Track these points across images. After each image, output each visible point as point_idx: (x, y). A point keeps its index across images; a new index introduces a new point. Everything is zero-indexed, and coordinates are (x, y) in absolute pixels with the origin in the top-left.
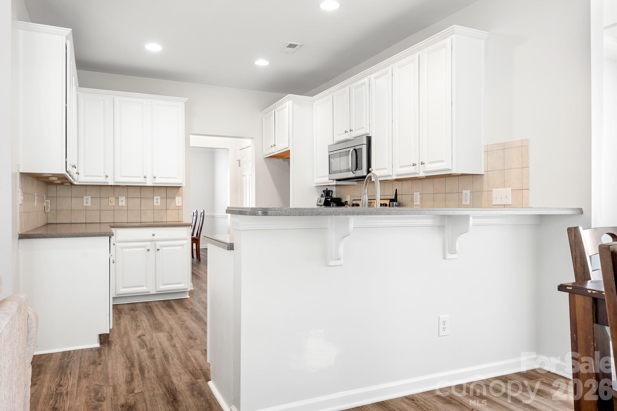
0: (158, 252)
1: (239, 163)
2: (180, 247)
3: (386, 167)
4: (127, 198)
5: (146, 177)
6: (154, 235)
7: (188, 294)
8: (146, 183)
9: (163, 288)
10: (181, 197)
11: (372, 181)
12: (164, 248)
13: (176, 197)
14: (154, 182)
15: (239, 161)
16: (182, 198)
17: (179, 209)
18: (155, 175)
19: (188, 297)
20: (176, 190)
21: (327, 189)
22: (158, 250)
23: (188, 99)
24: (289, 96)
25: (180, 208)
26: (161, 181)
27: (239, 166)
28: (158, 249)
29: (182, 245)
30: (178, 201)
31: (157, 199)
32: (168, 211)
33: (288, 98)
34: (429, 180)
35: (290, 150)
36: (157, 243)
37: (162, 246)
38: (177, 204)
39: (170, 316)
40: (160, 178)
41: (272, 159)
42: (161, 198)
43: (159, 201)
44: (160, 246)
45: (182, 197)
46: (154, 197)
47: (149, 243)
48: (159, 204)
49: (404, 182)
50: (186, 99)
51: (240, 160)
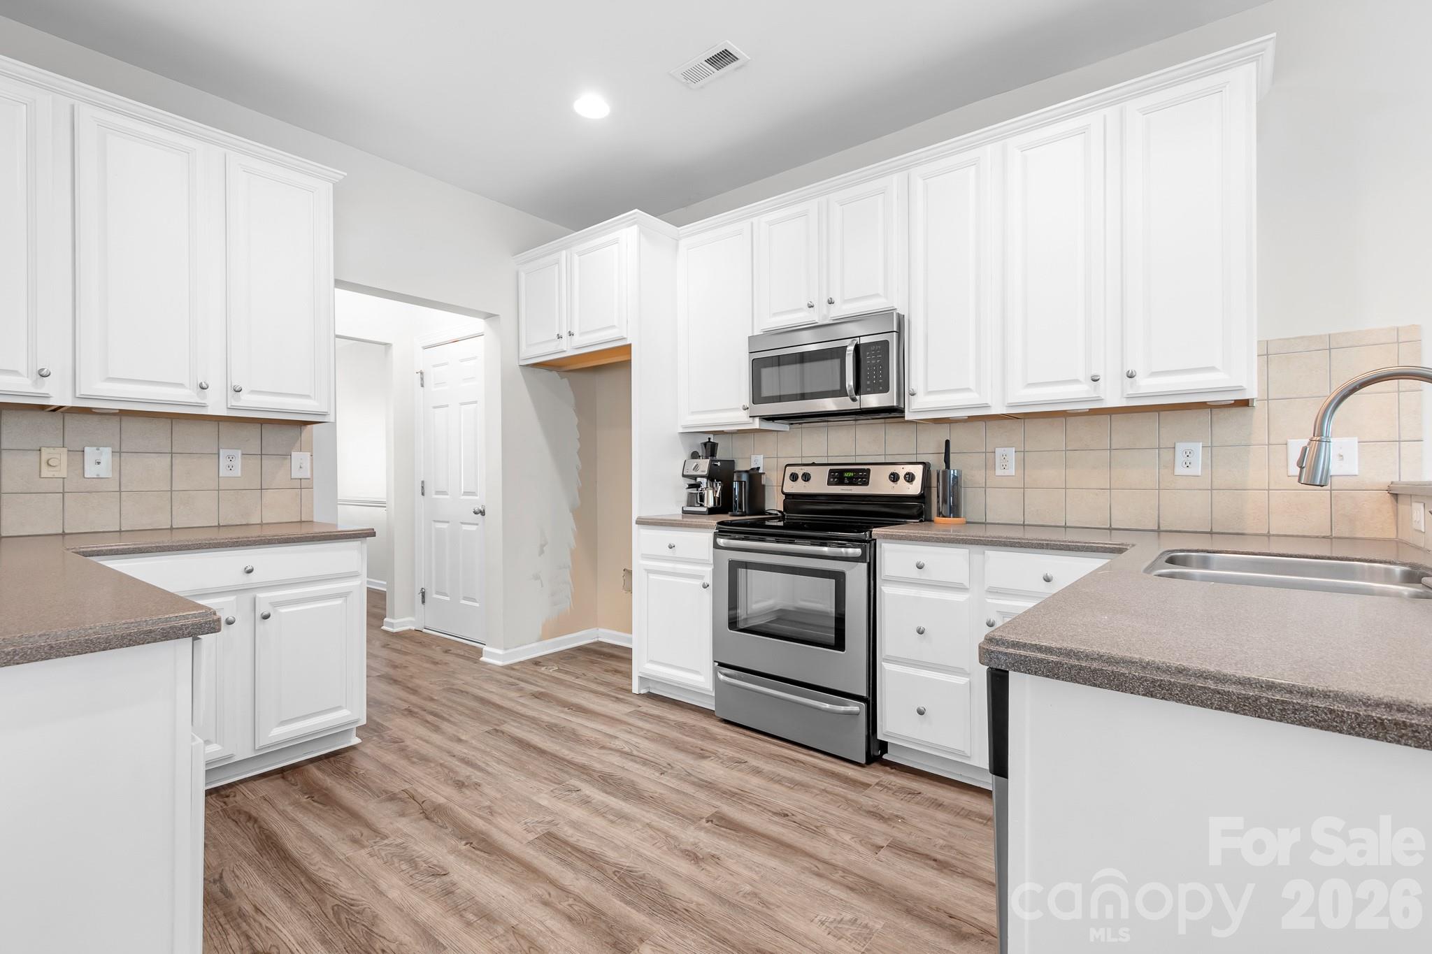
0: (262, 626)
1: (422, 379)
2: (339, 602)
3: (971, 387)
4: (118, 453)
5: (204, 385)
6: (250, 572)
7: (355, 734)
8: (204, 406)
9: (277, 733)
10: (309, 454)
11: (906, 419)
12: (284, 610)
13: (293, 454)
14: (235, 403)
15: (422, 373)
16: (311, 456)
17: (303, 485)
18: (237, 383)
19: (355, 741)
20: (291, 432)
21: (709, 439)
22: (266, 617)
23: (346, 174)
24: (635, 213)
25: (304, 483)
26: (253, 402)
27: (422, 386)
28: (266, 613)
29: (344, 595)
30: (300, 463)
31: (231, 458)
32: (268, 495)
33: (624, 220)
34: (1050, 420)
35: (630, 345)
36: (261, 595)
37: (277, 604)
38: (296, 474)
39: (363, 852)
40: (253, 392)
41: (537, 370)
42: (243, 454)
43: (238, 462)
44: (271, 604)
45: (311, 452)
46: (221, 451)
47: (232, 598)
48: (237, 472)
49: (990, 423)
50: (340, 174)
51: (423, 371)
